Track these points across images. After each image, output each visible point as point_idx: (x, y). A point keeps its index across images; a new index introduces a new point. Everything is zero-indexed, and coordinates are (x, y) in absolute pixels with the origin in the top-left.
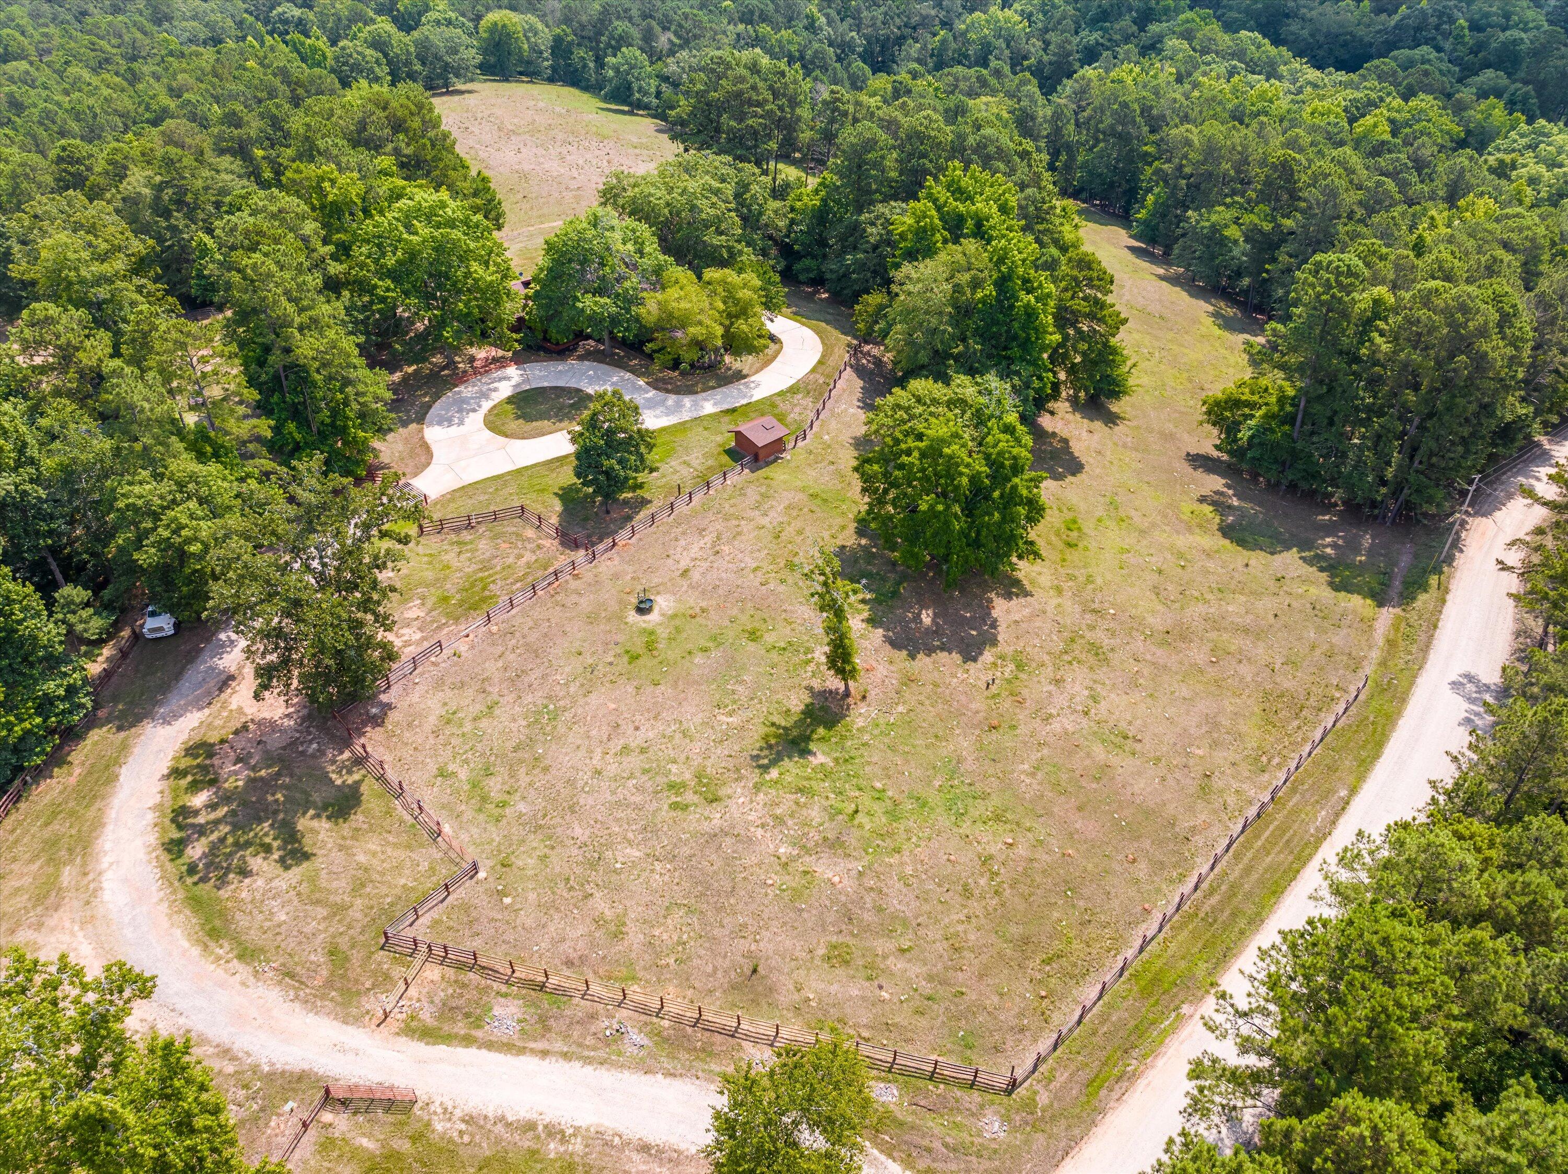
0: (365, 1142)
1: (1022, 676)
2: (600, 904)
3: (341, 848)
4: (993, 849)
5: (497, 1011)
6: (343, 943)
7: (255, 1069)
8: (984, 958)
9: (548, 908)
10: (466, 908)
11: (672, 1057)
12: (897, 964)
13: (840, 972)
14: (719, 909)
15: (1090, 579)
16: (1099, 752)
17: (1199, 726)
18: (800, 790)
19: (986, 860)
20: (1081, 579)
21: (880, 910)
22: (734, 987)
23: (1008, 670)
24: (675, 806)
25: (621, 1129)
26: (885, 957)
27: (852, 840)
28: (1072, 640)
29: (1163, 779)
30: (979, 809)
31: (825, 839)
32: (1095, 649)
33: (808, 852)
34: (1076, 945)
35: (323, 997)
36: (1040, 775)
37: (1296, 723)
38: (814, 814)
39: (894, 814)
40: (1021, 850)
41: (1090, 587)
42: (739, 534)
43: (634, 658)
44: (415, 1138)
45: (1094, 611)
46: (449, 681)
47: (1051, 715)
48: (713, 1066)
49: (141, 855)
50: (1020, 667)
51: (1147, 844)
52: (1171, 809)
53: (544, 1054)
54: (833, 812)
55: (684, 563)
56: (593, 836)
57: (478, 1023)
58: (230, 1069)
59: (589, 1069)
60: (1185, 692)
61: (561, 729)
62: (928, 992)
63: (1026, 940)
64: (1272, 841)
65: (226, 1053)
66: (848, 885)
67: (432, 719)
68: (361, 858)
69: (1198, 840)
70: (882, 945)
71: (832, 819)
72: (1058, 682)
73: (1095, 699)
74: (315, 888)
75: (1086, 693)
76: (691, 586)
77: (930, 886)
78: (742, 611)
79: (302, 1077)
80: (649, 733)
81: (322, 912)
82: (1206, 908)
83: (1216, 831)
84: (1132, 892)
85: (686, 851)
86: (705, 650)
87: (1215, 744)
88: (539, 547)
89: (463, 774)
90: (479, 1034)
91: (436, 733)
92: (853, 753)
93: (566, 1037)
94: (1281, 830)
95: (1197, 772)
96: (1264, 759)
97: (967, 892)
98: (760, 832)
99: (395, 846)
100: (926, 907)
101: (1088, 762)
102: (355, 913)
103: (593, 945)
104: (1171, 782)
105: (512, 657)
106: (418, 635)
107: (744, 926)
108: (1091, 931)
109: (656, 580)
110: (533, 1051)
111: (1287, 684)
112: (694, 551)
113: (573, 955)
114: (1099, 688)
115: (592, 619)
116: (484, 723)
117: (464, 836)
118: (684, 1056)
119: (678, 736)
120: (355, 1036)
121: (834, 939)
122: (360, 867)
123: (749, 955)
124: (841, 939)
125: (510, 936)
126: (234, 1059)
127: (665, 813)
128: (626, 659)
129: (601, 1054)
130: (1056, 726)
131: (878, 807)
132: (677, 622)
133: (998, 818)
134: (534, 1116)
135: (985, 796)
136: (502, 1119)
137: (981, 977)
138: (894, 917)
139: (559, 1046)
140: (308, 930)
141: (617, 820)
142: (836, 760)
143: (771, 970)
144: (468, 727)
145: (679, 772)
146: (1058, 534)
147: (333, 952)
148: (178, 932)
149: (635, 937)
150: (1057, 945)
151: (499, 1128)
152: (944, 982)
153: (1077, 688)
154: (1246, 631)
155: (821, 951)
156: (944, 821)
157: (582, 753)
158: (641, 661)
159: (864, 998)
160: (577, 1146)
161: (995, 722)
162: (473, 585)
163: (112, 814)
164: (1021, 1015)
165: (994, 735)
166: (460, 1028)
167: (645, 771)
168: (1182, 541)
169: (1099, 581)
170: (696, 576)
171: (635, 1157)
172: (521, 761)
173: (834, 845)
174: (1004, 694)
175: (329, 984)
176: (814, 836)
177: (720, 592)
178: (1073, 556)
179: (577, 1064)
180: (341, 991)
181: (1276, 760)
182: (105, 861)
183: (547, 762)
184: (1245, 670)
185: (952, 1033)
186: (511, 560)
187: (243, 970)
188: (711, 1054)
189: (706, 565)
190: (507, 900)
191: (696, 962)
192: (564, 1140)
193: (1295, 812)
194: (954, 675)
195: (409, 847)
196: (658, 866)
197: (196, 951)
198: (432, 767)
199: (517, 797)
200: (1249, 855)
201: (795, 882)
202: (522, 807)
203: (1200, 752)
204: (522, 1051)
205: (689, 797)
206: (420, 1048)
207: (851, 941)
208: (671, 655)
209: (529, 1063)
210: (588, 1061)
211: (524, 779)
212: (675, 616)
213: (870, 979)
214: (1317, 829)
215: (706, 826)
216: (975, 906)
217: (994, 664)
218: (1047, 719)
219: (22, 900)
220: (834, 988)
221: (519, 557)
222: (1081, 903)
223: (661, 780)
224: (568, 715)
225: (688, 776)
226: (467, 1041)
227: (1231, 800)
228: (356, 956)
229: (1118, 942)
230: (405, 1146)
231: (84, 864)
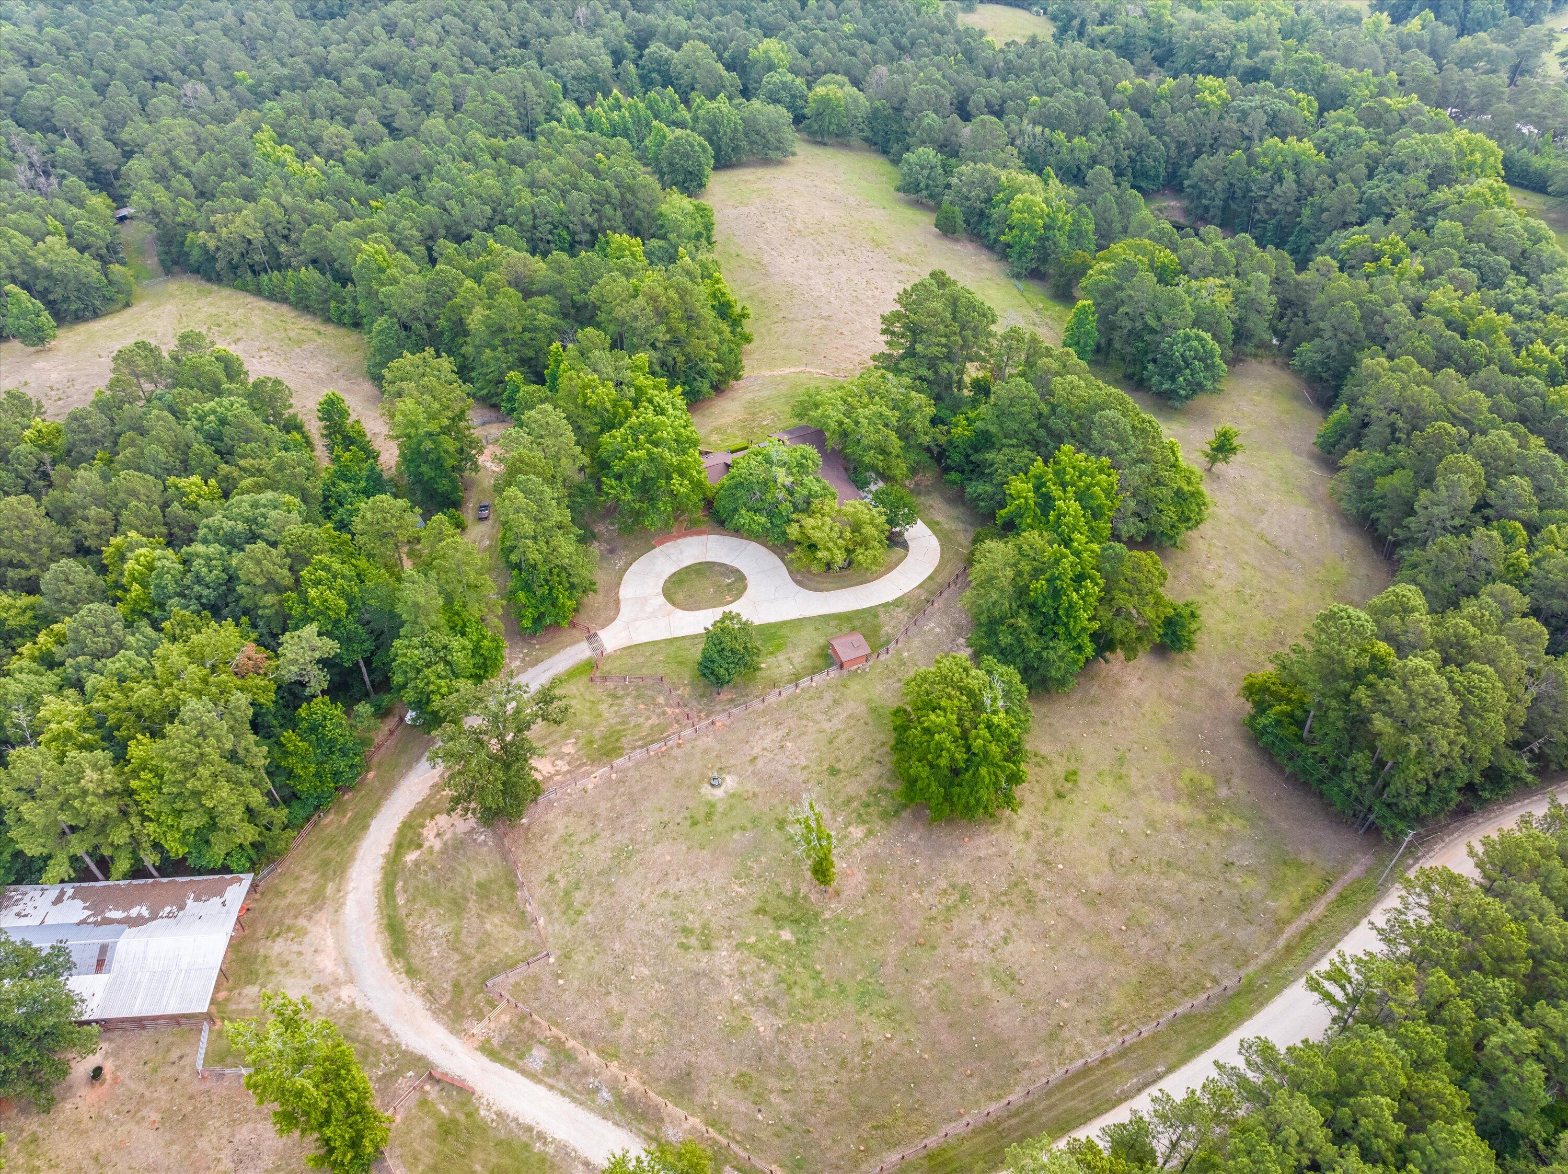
0: (443, 1108)
1: (962, 907)
2: (613, 1001)
3: (479, 916)
4: (874, 1038)
5: (534, 1052)
6: (463, 981)
7: (398, 1045)
8: (835, 1112)
9: (583, 993)
10: (536, 979)
11: (622, 1114)
12: (775, 1098)
13: (739, 1092)
14: (683, 1027)
15: (1058, 832)
16: (987, 985)
17: (1077, 983)
18: (766, 958)
19: (866, 1045)
20: (1052, 830)
21: (781, 1058)
22: (672, 1081)
23: (953, 898)
24: (682, 946)
25: (578, 1147)
26: (771, 1092)
27: (783, 1004)
28: (1016, 885)
29: (1025, 1020)
30: (882, 1006)
31: (766, 998)
32: (1030, 899)
33: (752, 1004)
34: (901, 1123)
35: (444, 1013)
36: (933, 992)
37: (1159, 1000)
38: (766, 977)
39: (819, 994)
40: (894, 1045)
41: (1055, 839)
42: (804, 733)
43: (695, 823)
44: (469, 1115)
45: (1047, 863)
46: (575, 809)
47: (966, 945)
48: (643, 1128)
49: (370, 887)
50: (963, 898)
51: (986, 1066)
52: (1017, 1045)
53: (551, 1087)
54: (779, 980)
55: (757, 750)
56: (625, 952)
57: (521, 1057)
58: (386, 1042)
59: (572, 1105)
60: (1084, 951)
61: (631, 867)
62: (788, 1123)
63: (867, 1109)
64: (1080, 1092)
65: (386, 1031)
66: (769, 1035)
67: (556, 837)
68: (488, 927)
69: (1026, 1074)
70: (773, 1083)
71: (777, 984)
72: (984, 918)
73: (1005, 941)
74: (457, 940)
75: (1002, 933)
76: (753, 773)
77: (821, 1052)
78: (782, 801)
79: (421, 1058)
80: (683, 885)
81: (457, 957)
82: (1006, 1125)
83: (1042, 1070)
84: (957, 1098)
85: (677, 980)
86: (744, 829)
87: (1082, 1001)
88: (664, 713)
89: (562, 883)
90: (520, 1063)
91: (555, 848)
92: (813, 938)
93: (567, 1081)
94: (1095, 1084)
95: (1055, 1019)
96: (1116, 1024)
97: (843, 1065)
98: (727, 980)
99: (509, 924)
100: (812, 1066)
101: (974, 991)
102: (475, 964)
103: (600, 1027)
104: (1030, 1023)
105: (618, 801)
106: (566, 768)
107: (693, 1043)
108: (914, 1117)
109: (732, 761)
110: (546, 1084)
111: (1173, 964)
112: (767, 742)
113: (587, 1030)
114: (1014, 931)
115: (679, 783)
116: (586, 849)
117: (550, 929)
118: (629, 1115)
119: (702, 893)
120: (454, 1043)
121: (744, 1069)
122: (486, 932)
123: (689, 1064)
124: (749, 1071)
125: (556, 1006)
126: (389, 1036)
127: (674, 949)
128: (689, 823)
129: (583, 1098)
130: (966, 955)
131: (811, 985)
132: (733, 801)
133: (888, 1016)
134: (533, 1124)
135: (887, 997)
136: (516, 1120)
137: (826, 1124)
138: (788, 1066)
139: (561, 1085)
140: (447, 966)
141: (643, 945)
142: (798, 940)
143: (699, 1077)
144: (575, 849)
145: (694, 922)
146: (1054, 782)
147: (456, 985)
148: (378, 946)
149: (626, 1030)
150: (888, 1119)
151: (513, 1125)
152: (801, 1120)
153: (998, 927)
154: (1167, 908)
155: (733, 1075)
156: (850, 1006)
157: (638, 889)
158: (699, 827)
159: (746, 1115)
160: (551, 1149)
161: (921, 940)
162: (611, 735)
163: (361, 853)
164: (842, 1157)
165: (918, 951)
166: (511, 1056)
167: (672, 914)
168: (1159, 810)
169: (1065, 835)
170: (760, 763)
171: (580, 1167)
172: (599, 884)
173: (770, 1004)
174: (940, 918)
175: (449, 1005)
176: (761, 993)
177: (772, 781)
178: (1057, 807)
179: (567, 1100)
180: (455, 1012)
181: (1124, 1027)
182: (352, 885)
183: (615, 889)
184: (1145, 944)
185: (793, 1155)
186: (642, 720)
187: (407, 982)
188: (645, 1119)
189: (770, 756)
190: (561, 982)
191: (656, 1057)
192: (545, 1144)
193: (1114, 1073)
194: (910, 894)
195: (516, 927)
196: (657, 985)
197: (385, 961)
198: (546, 873)
199: (589, 910)
200: (1059, 1096)
201: (736, 1022)
202: (590, 918)
203: (1065, 1005)
204: (539, 1081)
205: (693, 941)
206: (485, 1061)
207: (754, 1074)
208: (721, 827)
209: (541, 1090)
210: (574, 1100)
211: (597, 898)
212: (733, 796)
213: (755, 1103)
214: (1123, 1091)
215: (695, 966)
216: (844, 1076)
217: (945, 891)
218: (962, 947)
219: (304, 898)
220: (730, 1102)
221: (648, 718)
222: (918, 1095)
223: (680, 923)
224: (639, 857)
225: (697, 925)
226: (513, 1065)
227: (1069, 1049)
228: (468, 992)
229: (931, 1129)
230: (461, 1118)
231: (340, 884)
